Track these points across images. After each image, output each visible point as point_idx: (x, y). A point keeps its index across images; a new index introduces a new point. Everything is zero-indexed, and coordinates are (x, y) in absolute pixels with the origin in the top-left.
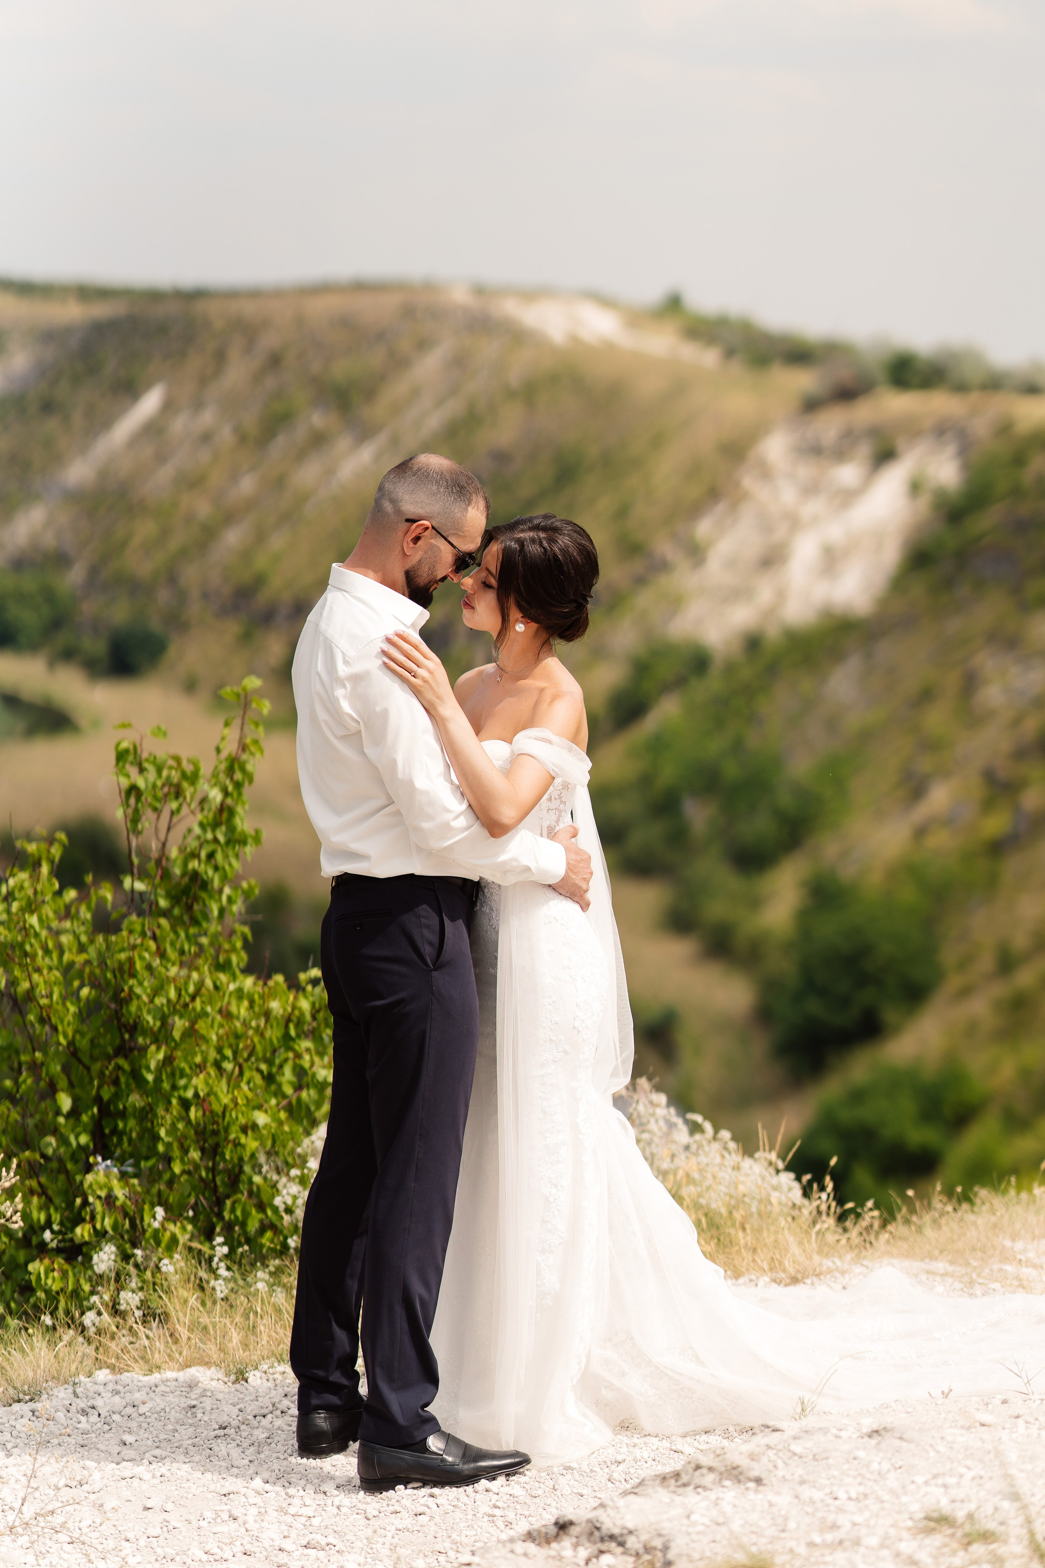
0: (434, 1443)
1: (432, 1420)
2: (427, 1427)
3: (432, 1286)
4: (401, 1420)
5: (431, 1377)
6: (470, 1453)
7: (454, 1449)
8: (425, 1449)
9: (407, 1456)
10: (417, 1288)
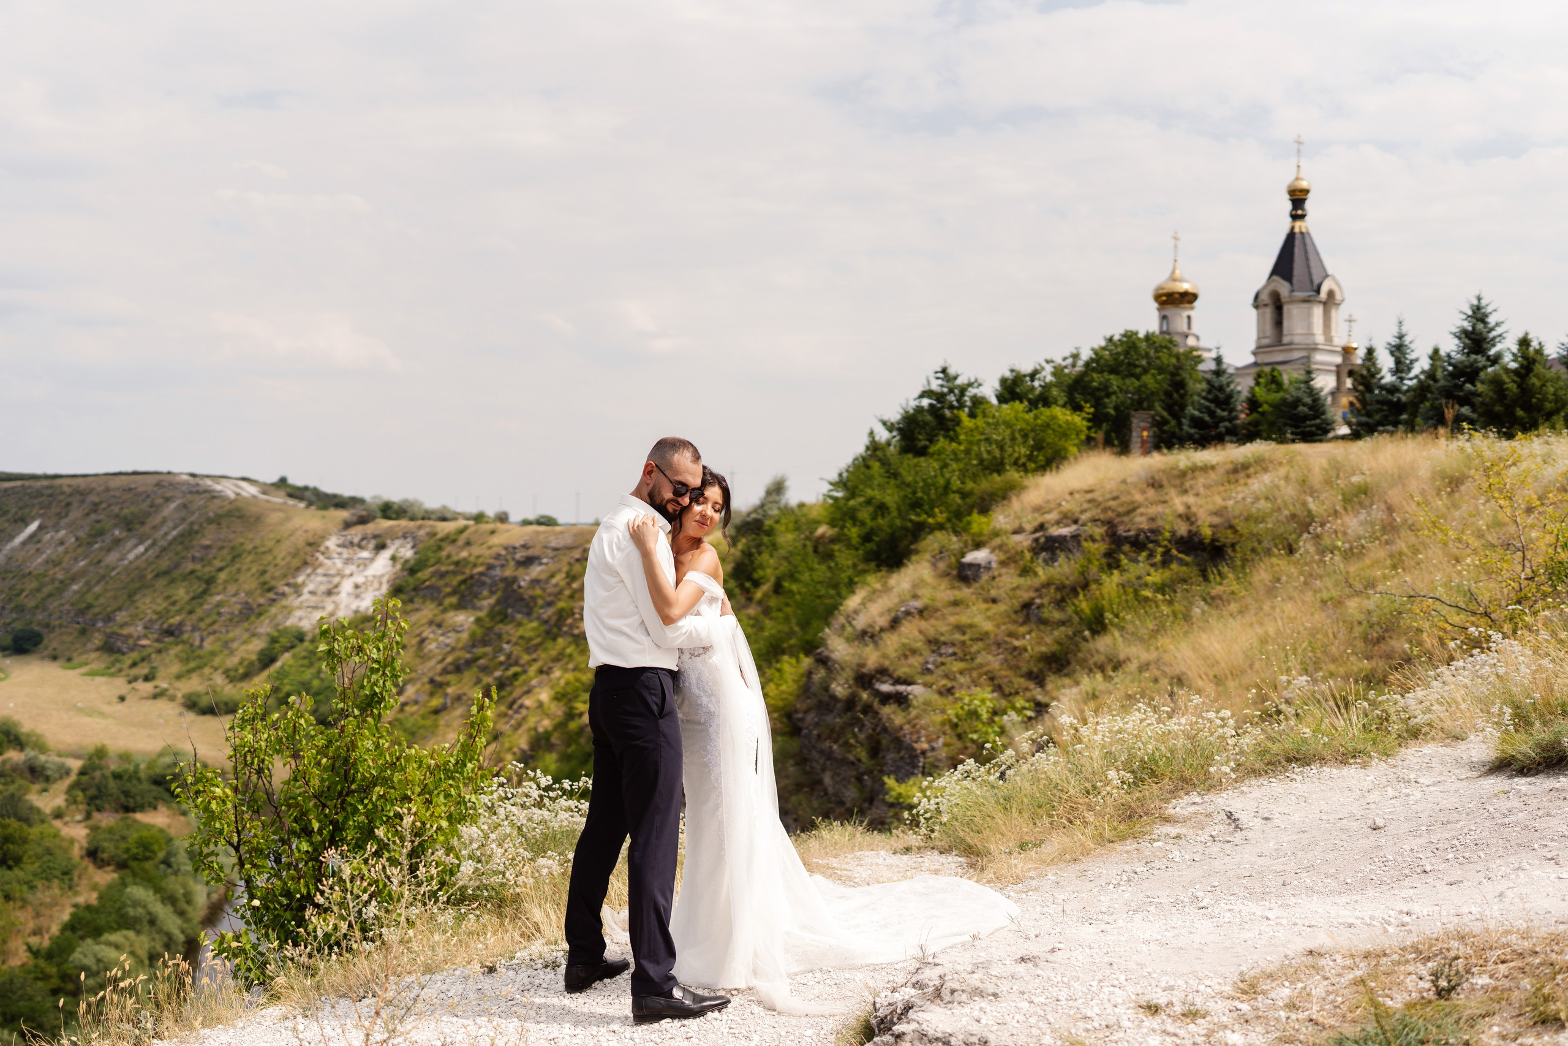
0: (677, 993)
1: (673, 978)
2: (671, 983)
3: (669, 900)
4: (656, 979)
5: (671, 953)
6: (698, 999)
7: (688, 996)
8: (671, 996)
9: (662, 1001)
10: (661, 901)
